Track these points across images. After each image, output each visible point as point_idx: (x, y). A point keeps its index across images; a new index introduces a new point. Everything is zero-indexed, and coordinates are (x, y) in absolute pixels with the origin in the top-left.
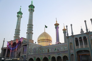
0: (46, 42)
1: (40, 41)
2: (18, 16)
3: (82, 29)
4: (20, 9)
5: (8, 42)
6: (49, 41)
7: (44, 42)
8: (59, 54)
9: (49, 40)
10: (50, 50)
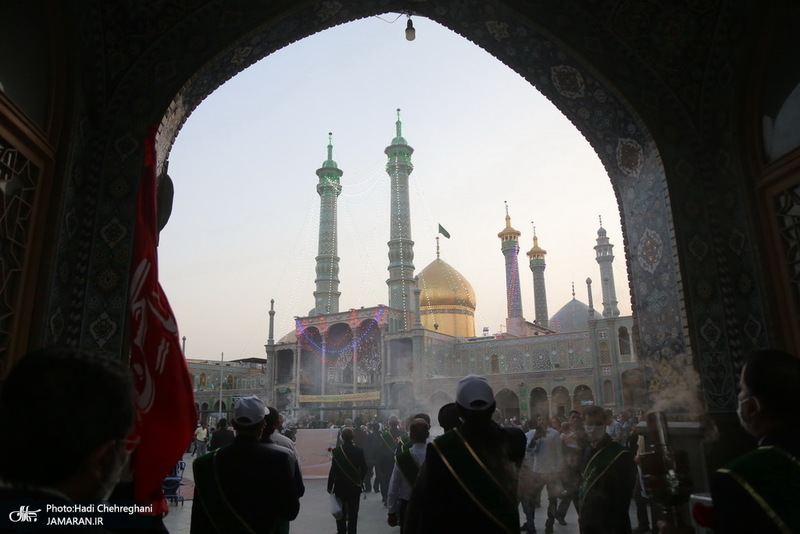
0: (450, 311)
1: (430, 308)
2: (321, 190)
3: (602, 233)
4: (330, 147)
5: (298, 319)
6: (462, 308)
7: (443, 311)
8: (559, 381)
9: (462, 304)
10: (502, 357)
